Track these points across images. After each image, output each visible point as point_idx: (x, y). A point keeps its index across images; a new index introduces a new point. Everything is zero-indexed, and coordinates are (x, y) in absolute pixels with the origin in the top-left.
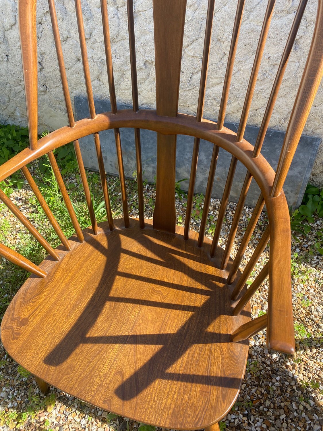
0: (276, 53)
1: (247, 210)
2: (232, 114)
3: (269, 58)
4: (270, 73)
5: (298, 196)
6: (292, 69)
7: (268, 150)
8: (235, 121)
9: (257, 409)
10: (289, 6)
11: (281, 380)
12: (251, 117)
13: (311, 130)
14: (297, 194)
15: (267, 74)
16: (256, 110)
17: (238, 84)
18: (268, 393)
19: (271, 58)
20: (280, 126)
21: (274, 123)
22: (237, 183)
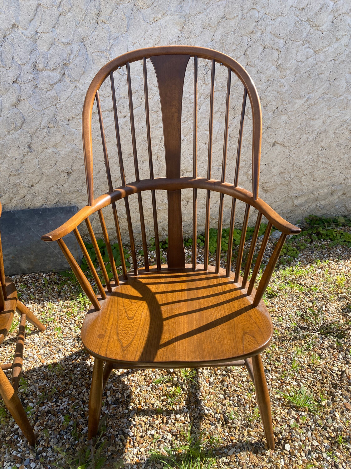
0: (19, 156)
1: (44, 275)
2: (8, 204)
3: (16, 159)
4: (22, 169)
5: (78, 251)
6: (34, 163)
7: (43, 224)
8: (12, 209)
9: (64, 395)
10: (14, 126)
11: (80, 370)
12: (22, 203)
13: (68, 202)
14: (76, 250)
15: (20, 170)
16: (24, 197)
17: (3, 181)
18: (72, 381)
19: (18, 159)
20: (46, 205)
21: (40, 203)
22: (29, 256)
